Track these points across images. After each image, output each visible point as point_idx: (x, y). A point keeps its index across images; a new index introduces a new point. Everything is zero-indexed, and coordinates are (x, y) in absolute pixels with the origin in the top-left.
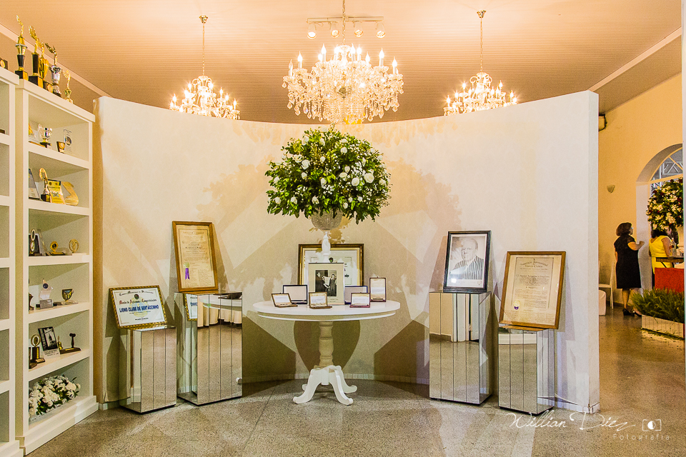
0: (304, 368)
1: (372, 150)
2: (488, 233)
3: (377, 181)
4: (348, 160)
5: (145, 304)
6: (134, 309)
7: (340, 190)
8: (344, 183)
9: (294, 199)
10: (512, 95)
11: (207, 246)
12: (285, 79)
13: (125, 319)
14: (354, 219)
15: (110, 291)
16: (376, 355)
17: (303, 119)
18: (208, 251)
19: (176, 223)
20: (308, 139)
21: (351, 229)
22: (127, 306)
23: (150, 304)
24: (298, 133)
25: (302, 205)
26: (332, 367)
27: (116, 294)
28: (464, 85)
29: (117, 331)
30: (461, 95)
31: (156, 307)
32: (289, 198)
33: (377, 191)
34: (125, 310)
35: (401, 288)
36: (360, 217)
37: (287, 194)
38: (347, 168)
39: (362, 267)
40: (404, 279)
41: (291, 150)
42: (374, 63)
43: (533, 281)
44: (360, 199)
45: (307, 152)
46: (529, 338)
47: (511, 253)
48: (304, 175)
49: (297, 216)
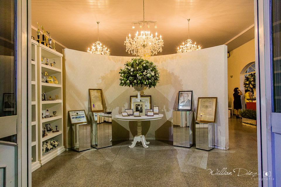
0: (132, 136)
1: (153, 65)
2: (192, 91)
3: (155, 75)
4: (146, 68)
5: (80, 116)
6: (77, 118)
7: (144, 78)
8: (145, 76)
9: (128, 81)
10: (199, 46)
11: (100, 97)
12: (125, 42)
13: (74, 121)
14: (148, 87)
15: (69, 112)
16: (156, 131)
17: (131, 55)
18: (101, 98)
19: (90, 90)
20: (133, 62)
21: (147, 91)
22: (74, 117)
23: (82, 116)
24: (129, 59)
25: (131, 83)
26: (141, 136)
27: (70, 113)
28: (183, 43)
29: (71, 125)
30: (182, 47)
31: (84, 117)
32: (127, 81)
33: (156, 78)
34: (73, 118)
35: (163, 110)
36: (150, 87)
37: (126, 80)
38: (146, 71)
39: (151, 103)
40: (164, 107)
41: (127, 65)
42: (154, 37)
43: (207, 107)
44: (150, 81)
45: (132, 66)
46: (206, 126)
47: (199, 98)
48: (132, 73)
49: (129, 87)
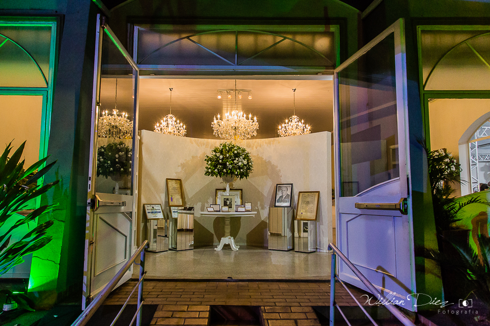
0: (217, 241)
1: (246, 152)
2: (292, 184)
3: (248, 163)
4: (237, 155)
5: (156, 211)
6: (152, 212)
7: (234, 167)
8: (236, 164)
9: (216, 170)
10: (307, 126)
11: (179, 189)
12: (212, 123)
13: (150, 216)
14: (239, 178)
15: (144, 205)
16: (247, 235)
17: (218, 138)
18: (180, 191)
19: (167, 179)
20: (222, 147)
21: (238, 182)
22: (150, 211)
23: (158, 211)
24: (217, 143)
25: (220, 173)
26: (230, 237)
27: (146, 206)
28: (287, 121)
29: (146, 220)
30: (285, 125)
31: (160, 212)
32: (214, 170)
33: (248, 168)
34: (149, 212)
35: (258, 207)
36: (241, 177)
37: (214, 168)
38: (237, 159)
39: (242, 199)
40: (259, 203)
41: (215, 151)
42: (247, 118)
43: (308, 203)
44: (242, 170)
45: (221, 152)
47: (300, 192)
48: (220, 161)
49: (217, 177)
